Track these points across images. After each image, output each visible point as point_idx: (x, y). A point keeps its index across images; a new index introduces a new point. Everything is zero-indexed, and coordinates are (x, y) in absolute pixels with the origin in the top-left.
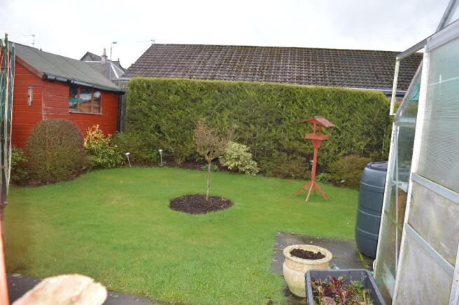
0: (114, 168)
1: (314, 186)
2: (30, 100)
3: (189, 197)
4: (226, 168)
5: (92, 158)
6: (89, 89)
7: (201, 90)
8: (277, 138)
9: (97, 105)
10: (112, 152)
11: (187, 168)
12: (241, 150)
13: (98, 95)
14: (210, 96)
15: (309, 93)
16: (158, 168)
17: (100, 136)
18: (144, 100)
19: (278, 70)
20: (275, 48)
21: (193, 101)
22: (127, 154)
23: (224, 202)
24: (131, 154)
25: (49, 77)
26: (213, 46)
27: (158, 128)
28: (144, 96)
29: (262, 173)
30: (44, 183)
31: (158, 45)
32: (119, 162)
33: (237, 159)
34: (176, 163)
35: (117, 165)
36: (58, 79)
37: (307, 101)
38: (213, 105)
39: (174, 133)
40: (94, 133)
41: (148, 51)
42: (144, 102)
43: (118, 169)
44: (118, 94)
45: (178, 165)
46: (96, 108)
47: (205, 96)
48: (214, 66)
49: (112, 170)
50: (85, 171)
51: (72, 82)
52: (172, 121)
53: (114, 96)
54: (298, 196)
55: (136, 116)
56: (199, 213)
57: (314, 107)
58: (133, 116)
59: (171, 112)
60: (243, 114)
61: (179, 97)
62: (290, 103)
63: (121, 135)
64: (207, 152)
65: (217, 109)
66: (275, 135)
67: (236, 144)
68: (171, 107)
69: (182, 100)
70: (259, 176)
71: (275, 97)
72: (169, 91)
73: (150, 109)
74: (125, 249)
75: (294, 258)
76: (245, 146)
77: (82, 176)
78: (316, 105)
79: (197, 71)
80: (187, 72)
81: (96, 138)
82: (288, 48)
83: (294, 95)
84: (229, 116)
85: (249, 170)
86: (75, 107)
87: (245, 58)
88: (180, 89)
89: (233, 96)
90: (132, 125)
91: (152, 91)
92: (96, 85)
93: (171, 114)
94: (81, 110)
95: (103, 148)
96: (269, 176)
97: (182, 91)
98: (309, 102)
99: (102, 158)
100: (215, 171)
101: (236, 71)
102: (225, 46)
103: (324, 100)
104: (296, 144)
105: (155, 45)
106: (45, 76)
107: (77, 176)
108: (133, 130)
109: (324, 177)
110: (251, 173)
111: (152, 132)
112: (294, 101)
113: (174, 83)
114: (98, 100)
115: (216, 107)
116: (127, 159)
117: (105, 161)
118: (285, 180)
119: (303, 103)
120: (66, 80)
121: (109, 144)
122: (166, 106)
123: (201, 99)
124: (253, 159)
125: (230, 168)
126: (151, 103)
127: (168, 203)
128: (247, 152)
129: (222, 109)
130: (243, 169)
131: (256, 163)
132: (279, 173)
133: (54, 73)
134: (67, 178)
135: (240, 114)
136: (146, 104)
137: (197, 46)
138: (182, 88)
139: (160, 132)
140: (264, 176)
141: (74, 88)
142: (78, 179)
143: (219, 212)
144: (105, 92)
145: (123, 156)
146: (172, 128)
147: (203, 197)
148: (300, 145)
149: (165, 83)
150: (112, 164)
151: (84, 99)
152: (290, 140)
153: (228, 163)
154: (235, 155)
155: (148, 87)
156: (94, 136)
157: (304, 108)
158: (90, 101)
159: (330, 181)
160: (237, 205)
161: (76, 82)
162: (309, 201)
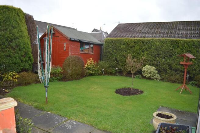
0: (97, 75)
1: (184, 87)
2: (65, 48)
3: (124, 89)
4: (145, 77)
5: (89, 71)
6: (88, 44)
7: (135, 42)
8: (170, 64)
9: (91, 50)
10: (96, 69)
11: (128, 77)
12: (152, 69)
13: (92, 46)
14: (138, 45)
15: (186, 43)
16: (115, 76)
17: (92, 62)
18: (111, 48)
19: (176, 32)
20: (175, 22)
21: (131, 47)
22: (103, 70)
23: (140, 92)
24: (105, 70)
25: (72, 39)
26: (145, 23)
27: (116, 59)
28: (111, 46)
29: (162, 80)
30: (69, 80)
31: (121, 24)
32: (99, 73)
33: (150, 73)
34: (123, 74)
35: (99, 75)
36: (75, 40)
37: (185, 46)
38: (140, 49)
39: (123, 61)
40: (90, 61)
41: (117, 27)
42: (110, 48)
43: (99, 76)
44: (100, 45)
45: (124, 75)
46: (91, 51)
47: (137, 45)
48: (145, 32)
49: (96, 76)
50: (85, 77)
51: (81, 41)
52: (122, 56)
53: (99, 46)
54: (177, 91)
55: (107, 54)
56: (127, 95)
57: (188, 49)
58: (106, 54)
59: (121, 52)
60: (153, 53)
61: (125, 46)
62: (176, 47)
63: (101, 62)
64: (131, 69)
65: (141, 51)
66: (169, 62)
67: (150, 66)
68: (121, 50)
69: (126, 47)
70: (160, 81)
71: (169, 45)
72: (121, 43)
73: (113, 51)
74: (91, 107)
75: (157, 117)
76: (154, 67)
77: (84, 78)
78: (190, 48)
79: (137, 34)
80: (133, 35)
81: (91, 63)
82: (181, 22)
83: (178, 43)
84: (147, 54)
85: (156, 78)
86: (82, 51)
87: (160, 27)
88: (125, 42)
89: (149, 45)
90: (105, 58)
91: (114, 44)
92: (91, 42)
93: (122, 53)
94: (85, 52)
95: (93, 67)
96: (165, 81)
97: (126, 43)
98: (186, 47)
99: (93, 71)
100: (140, 78)
101: (155, 34)
102: (151, 23)
103: (193, 45)
104: (179, 67)
105: (120, 24)
106: (70, 39)
107: (82, 78)
108: (106, 60)
109: (193, 83)
110: (156, 80)
111: (113, 61)
112: (178, 47)
113: (123, 40)
114: (92, 48)
115: (141, 50)
116: (103, 72)
117: (94, 72)
118: (173, 84)
119: (182, 47)
120: (78, 40)
121: (96, 66)
122: (119, 50)
123: (134, 47)
124: (158, 73)
125: (146, 77)
126: (113, 49)
127: (115, 90)
128: (155, 70)
129: (144, 51)
130: (153, 78)
131: (159, 75)
132: (170, 80)
133: (74, 38)
134: (77, 79)
135: (152, 53)
136: (111, 49)
137: (138, 23)
138: (126, 42)
139: (117, 61)
140: (163, 81)
141: (82, 44)
142: (82, 79)
143: (135, 96)
144: (95, 45)
145: (101, 71)
146: (122, 59)
147: (130, 89)
148: (181, 67)
149: (119, 40)
150: (96, 74)
151: (86, 48)
152: (176, 65)
153: (146, 75)
154: (149, 71)
155: (112, 42)
156: (90, 63)
157: (183, 50)
158: (89, 48)
159: (196, 85)
160: (145, 93)
161: (82, 41)
162: (181, 94)
